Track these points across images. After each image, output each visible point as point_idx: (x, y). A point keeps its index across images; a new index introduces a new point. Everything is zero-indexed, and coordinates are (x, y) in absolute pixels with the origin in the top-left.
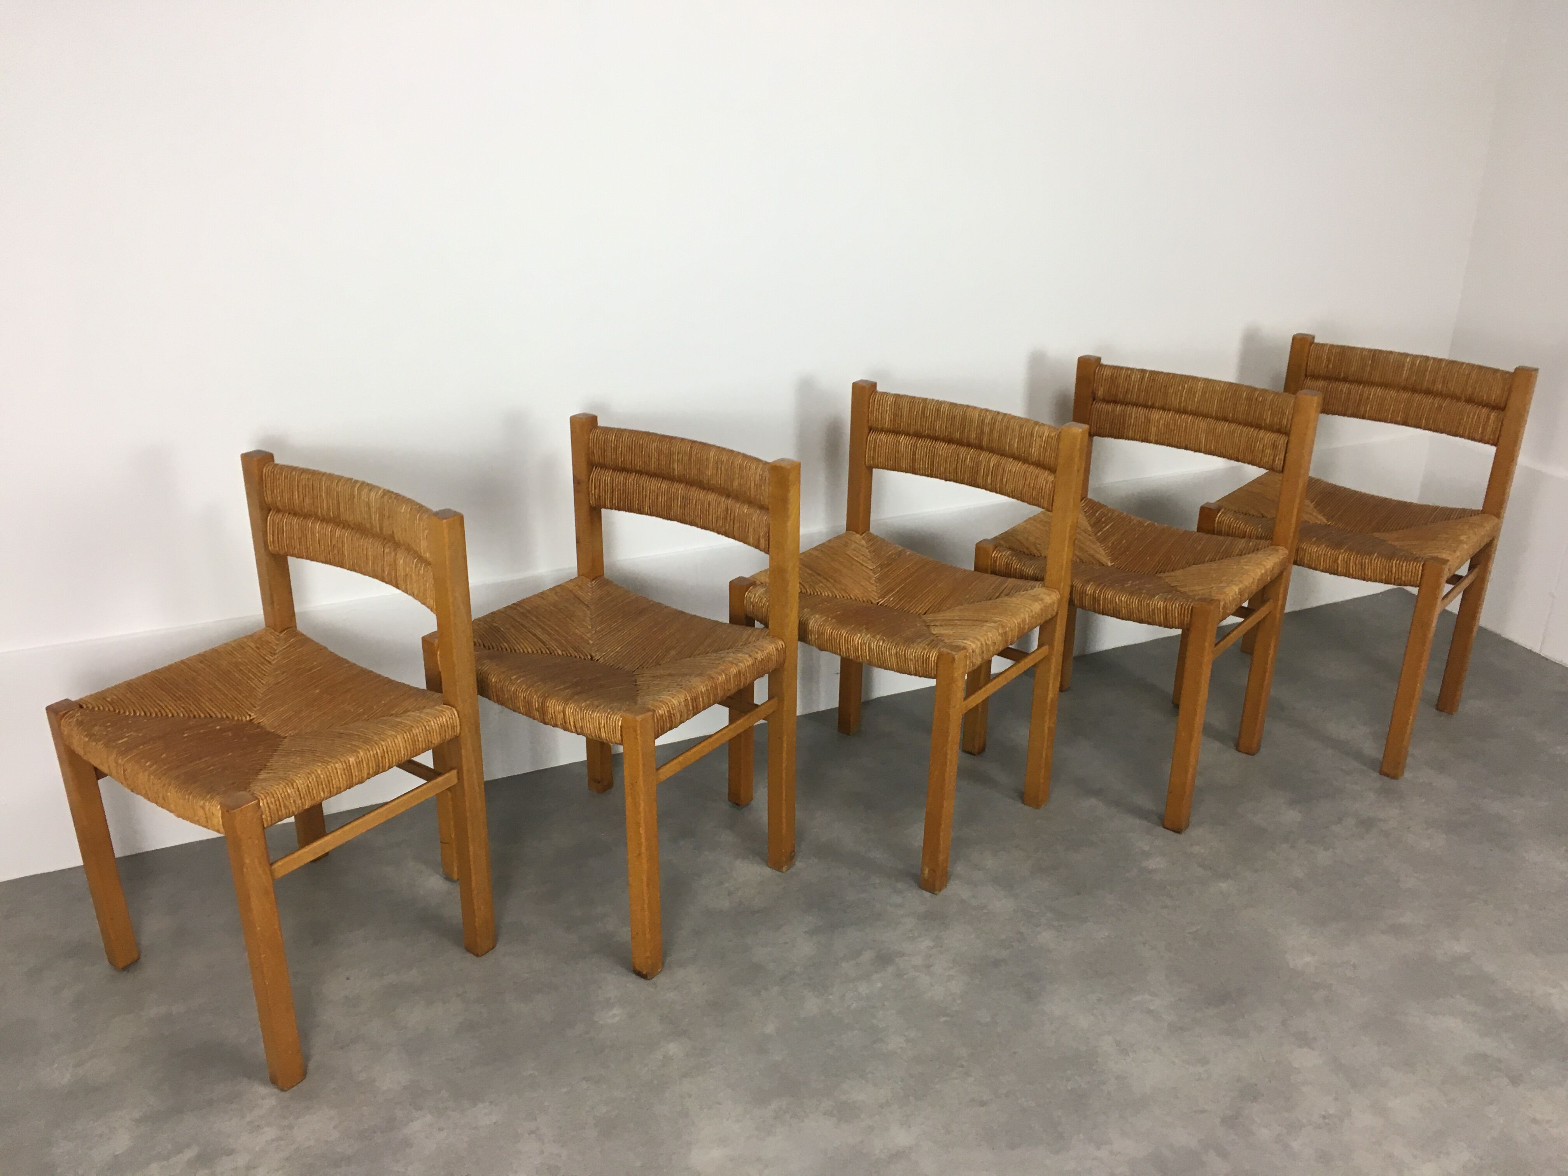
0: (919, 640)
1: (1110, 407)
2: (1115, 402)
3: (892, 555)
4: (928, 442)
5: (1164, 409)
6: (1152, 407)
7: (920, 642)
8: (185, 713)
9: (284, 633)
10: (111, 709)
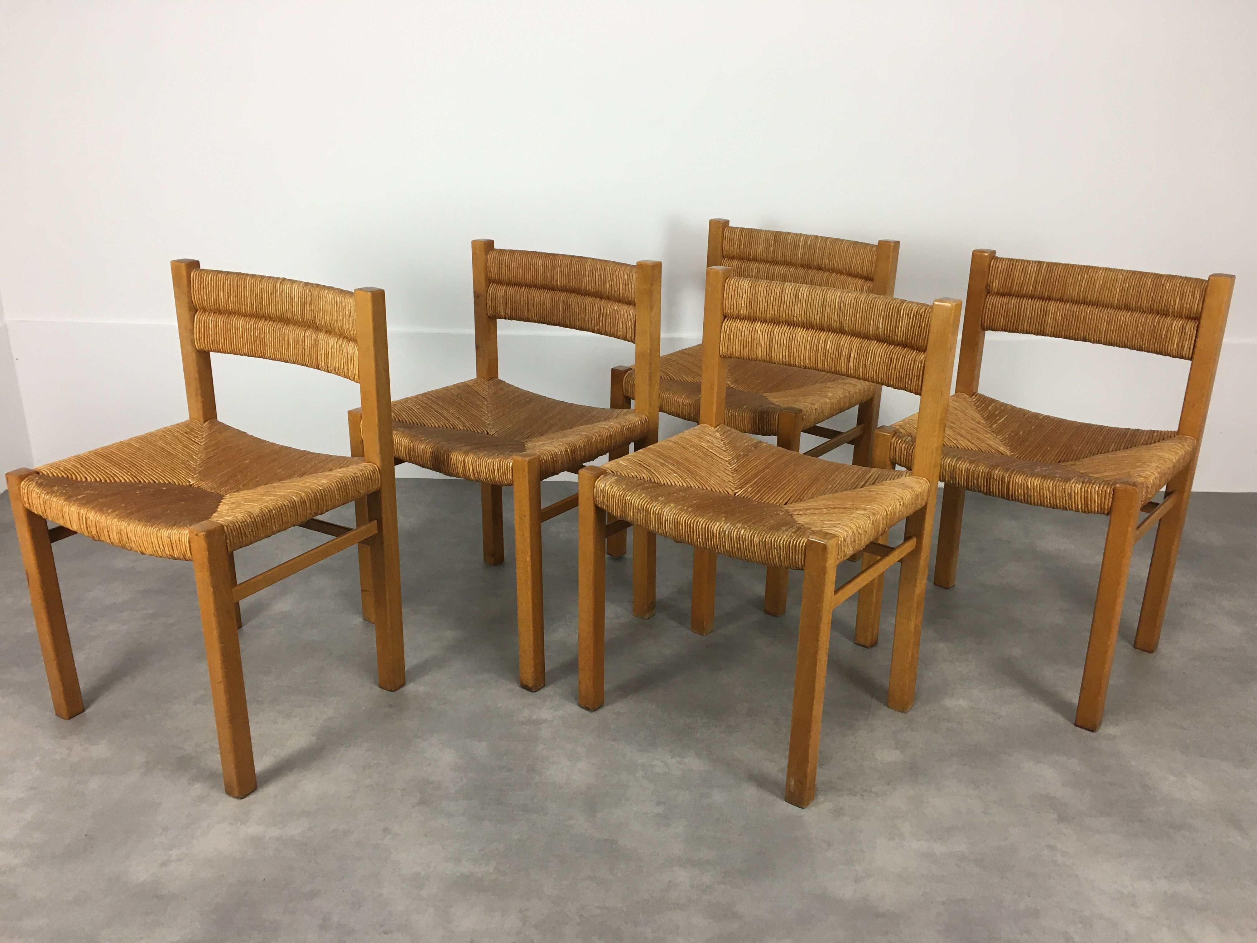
0: (784, 529)
1: (1005, 300)
2: (1009, 295)
3: (748, 446)
4: (785, 329)
5: (1061, 300)
6: (1049, 299)
7: (786, 530)
8: (131, 479)
9: (206, 423)
10: (64, 475)
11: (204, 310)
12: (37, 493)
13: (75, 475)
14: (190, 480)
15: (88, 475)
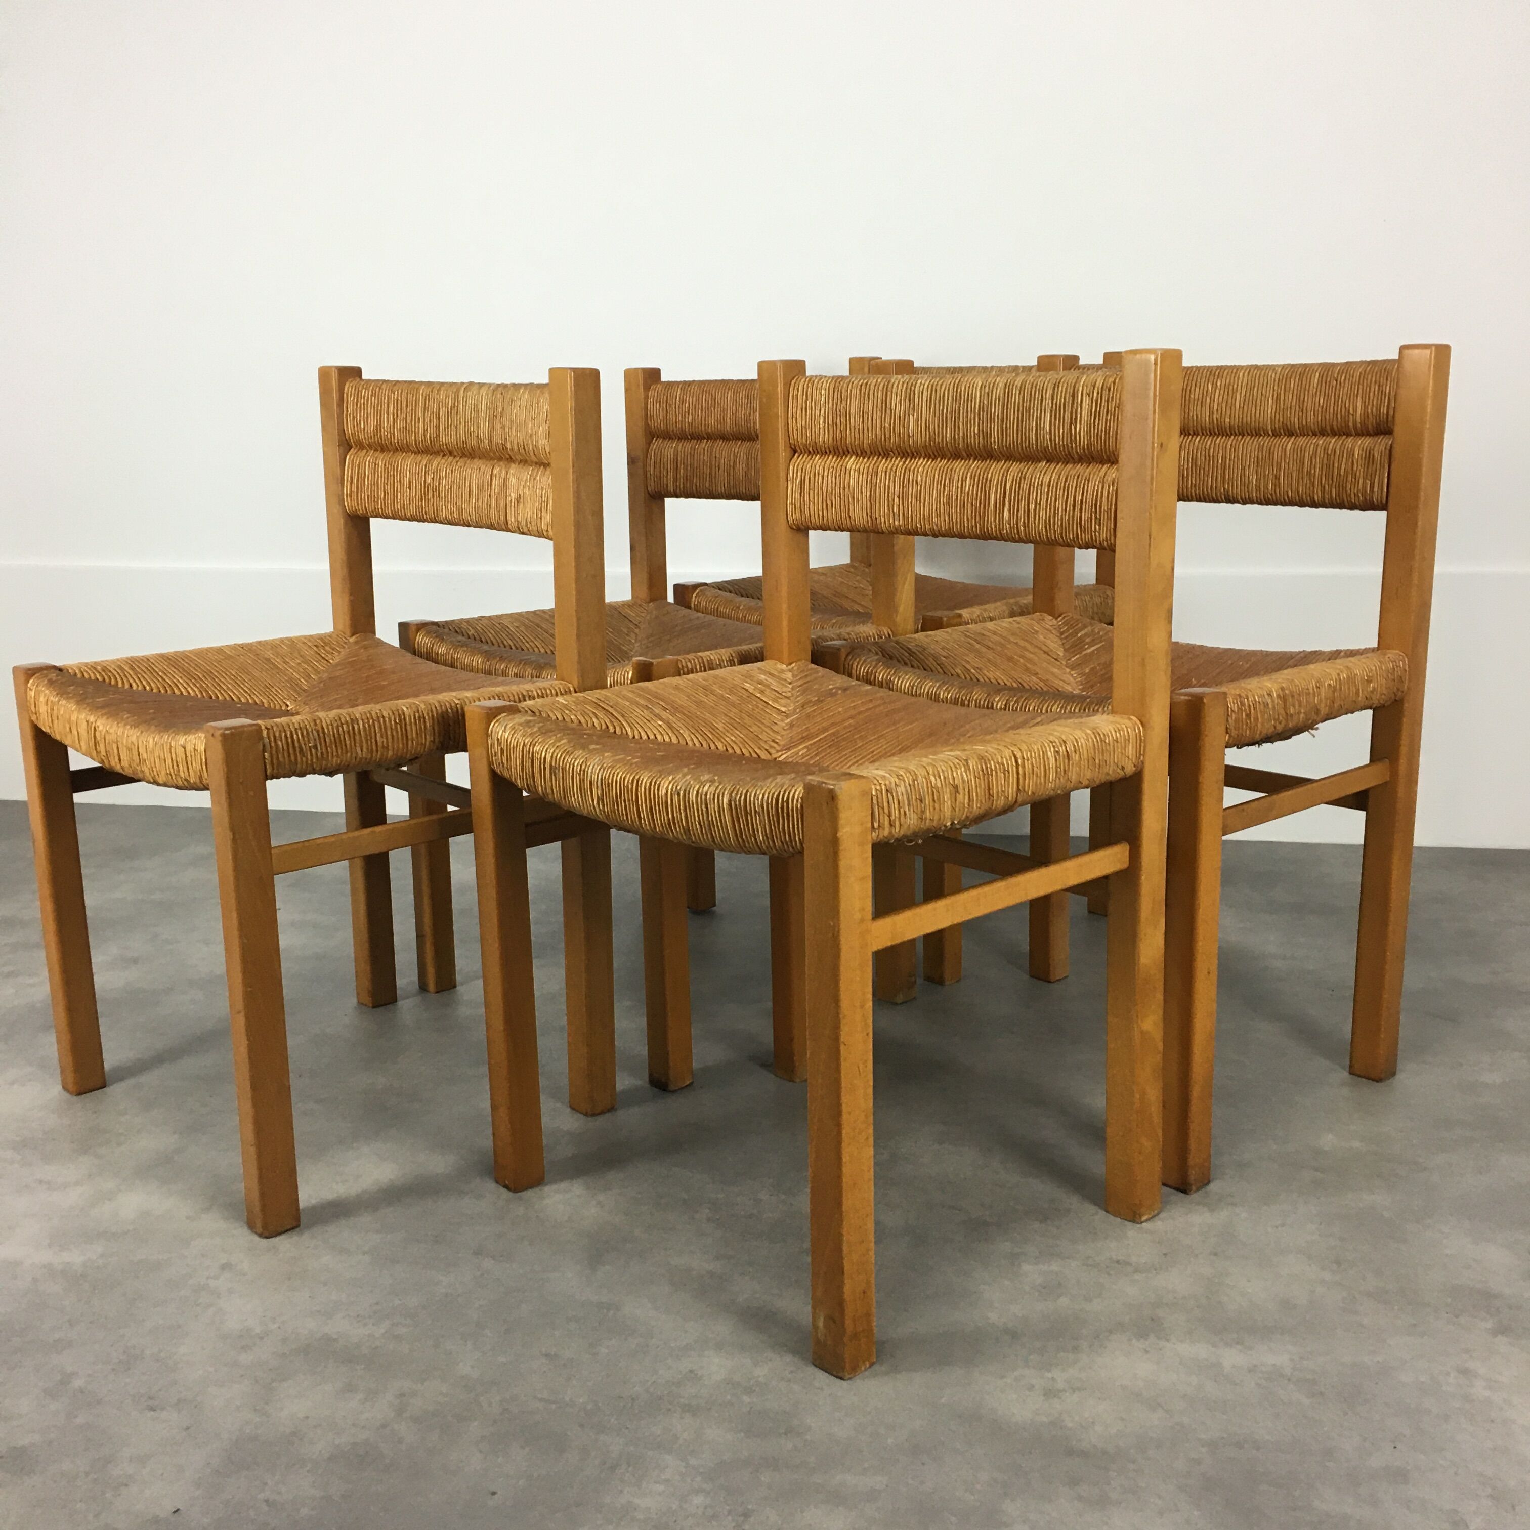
8: (197, 692)
9: (354, 637)
10: (99, 678)
11: (361, 446)
12: (45, 695)
13: (116, 679)
14: (288, 703)
15: (135, 681)
